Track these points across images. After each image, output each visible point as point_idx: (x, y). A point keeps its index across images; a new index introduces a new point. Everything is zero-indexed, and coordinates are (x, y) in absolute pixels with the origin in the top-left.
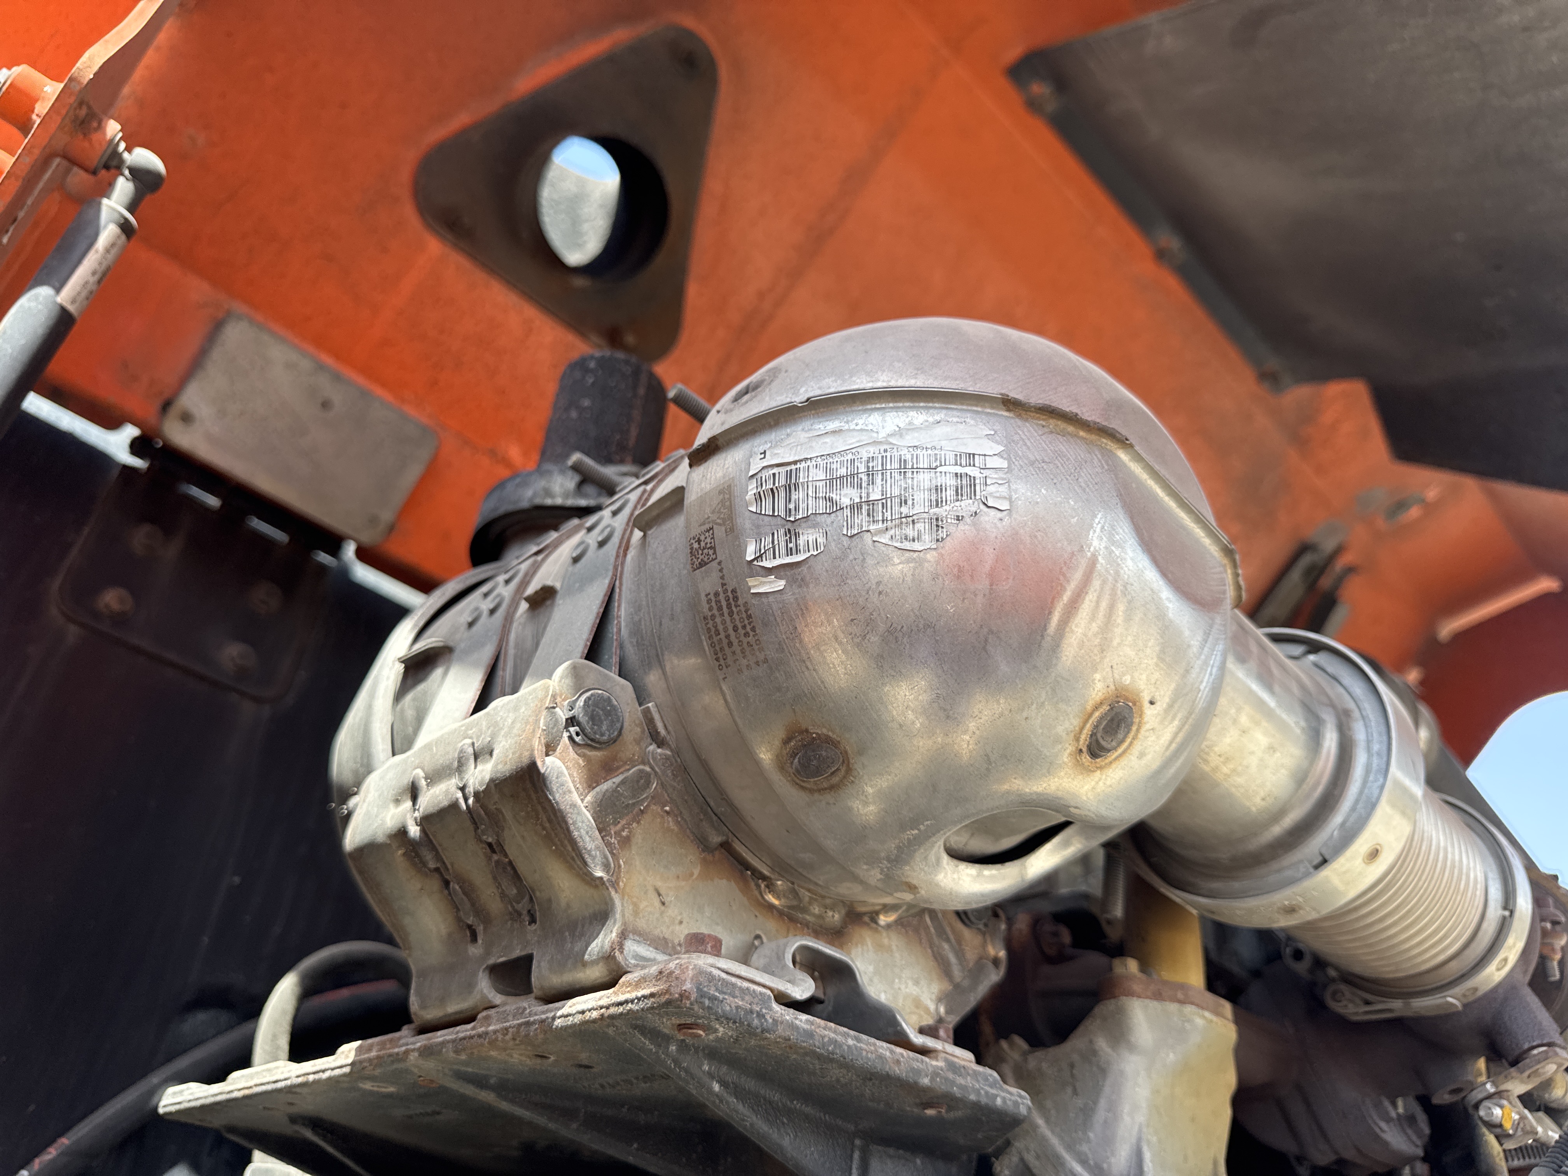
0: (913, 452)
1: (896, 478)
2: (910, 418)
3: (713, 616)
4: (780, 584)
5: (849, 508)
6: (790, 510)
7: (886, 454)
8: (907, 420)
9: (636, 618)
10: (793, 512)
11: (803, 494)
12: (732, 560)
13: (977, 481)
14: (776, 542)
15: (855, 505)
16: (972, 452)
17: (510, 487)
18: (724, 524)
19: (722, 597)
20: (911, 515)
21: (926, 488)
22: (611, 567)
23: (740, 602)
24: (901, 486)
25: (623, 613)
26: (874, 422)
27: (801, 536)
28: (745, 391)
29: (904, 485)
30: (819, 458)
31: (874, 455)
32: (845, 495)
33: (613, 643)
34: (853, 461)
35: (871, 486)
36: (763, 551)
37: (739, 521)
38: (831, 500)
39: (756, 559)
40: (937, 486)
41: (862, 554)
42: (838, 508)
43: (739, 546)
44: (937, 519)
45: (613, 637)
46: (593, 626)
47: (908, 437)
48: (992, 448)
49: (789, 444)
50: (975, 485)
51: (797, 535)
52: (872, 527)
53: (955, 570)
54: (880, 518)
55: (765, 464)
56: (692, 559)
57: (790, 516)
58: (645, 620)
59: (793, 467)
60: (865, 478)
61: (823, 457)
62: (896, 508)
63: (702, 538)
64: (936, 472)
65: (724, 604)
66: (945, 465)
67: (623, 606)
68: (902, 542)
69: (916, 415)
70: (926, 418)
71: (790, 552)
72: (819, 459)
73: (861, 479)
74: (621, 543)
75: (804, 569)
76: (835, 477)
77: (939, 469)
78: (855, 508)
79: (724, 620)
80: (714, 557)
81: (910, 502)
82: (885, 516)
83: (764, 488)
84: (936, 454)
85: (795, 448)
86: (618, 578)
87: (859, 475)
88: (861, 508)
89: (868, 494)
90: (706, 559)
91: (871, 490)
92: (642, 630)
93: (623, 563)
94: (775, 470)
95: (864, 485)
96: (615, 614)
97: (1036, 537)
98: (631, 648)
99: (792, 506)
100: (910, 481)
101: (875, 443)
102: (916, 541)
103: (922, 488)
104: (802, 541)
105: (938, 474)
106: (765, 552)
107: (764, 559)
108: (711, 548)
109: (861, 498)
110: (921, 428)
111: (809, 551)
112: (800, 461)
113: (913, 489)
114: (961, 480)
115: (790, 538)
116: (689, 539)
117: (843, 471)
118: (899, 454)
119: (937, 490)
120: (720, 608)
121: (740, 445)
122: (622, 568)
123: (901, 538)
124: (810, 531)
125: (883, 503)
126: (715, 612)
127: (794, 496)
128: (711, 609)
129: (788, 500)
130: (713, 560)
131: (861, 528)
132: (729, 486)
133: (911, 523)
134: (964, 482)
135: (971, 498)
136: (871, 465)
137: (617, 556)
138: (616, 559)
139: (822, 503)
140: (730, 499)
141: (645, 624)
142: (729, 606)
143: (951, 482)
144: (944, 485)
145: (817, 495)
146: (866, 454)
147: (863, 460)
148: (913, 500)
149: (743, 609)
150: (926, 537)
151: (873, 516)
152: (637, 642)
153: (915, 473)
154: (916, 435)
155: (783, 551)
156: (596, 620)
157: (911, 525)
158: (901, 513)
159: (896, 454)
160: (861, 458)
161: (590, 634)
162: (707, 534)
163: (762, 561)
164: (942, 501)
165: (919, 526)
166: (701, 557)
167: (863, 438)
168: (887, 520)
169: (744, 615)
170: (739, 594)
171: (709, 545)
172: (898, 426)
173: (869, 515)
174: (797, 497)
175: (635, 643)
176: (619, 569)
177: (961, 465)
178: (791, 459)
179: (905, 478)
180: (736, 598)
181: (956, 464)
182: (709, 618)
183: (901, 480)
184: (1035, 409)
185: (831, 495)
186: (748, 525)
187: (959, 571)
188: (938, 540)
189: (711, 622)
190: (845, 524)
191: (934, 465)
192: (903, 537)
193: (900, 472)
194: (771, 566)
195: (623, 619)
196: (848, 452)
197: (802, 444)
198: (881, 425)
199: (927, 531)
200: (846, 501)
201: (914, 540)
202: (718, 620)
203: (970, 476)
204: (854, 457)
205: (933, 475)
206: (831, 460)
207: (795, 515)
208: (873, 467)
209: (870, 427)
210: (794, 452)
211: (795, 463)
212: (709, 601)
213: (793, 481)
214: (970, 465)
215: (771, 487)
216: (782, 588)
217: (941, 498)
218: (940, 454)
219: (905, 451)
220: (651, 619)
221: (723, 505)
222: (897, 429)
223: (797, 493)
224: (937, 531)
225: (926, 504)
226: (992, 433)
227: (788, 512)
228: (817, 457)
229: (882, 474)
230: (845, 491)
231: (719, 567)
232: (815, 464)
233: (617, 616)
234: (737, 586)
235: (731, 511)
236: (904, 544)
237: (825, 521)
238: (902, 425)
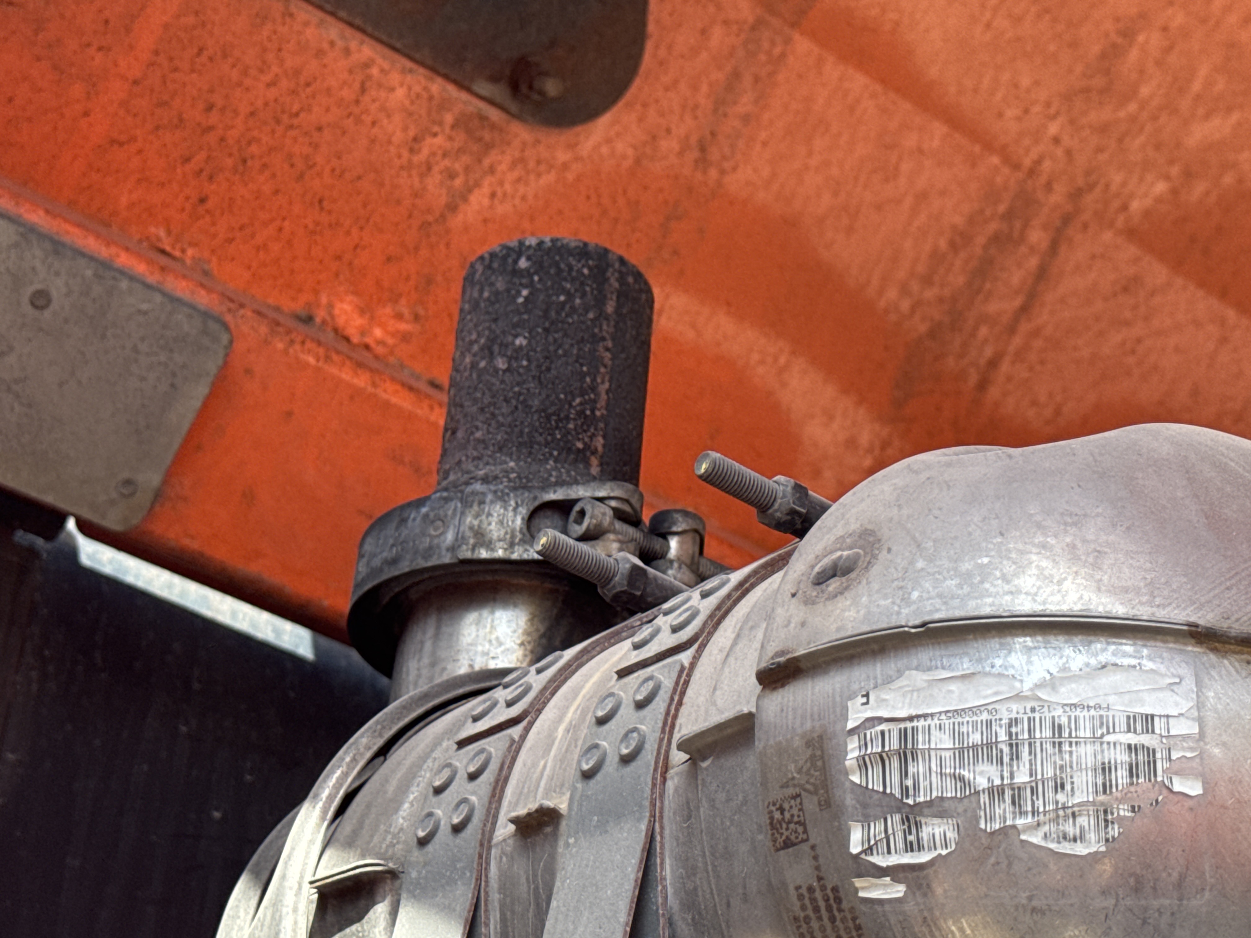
0: (1070, 713)
1: (1049, 752)
2: (1064, 659)
3: (807, 919)
4: (898, 891)
5: (986, 792)
6: (907, 788)
7: (1034, 715)
8: (1061, 663)
9: (690, 886)
10: (911, 792)
11: (924, 766)
12: (830, 846)
13: (1158, 755)
14: (890, 831)
15: (995, 789)
16: (1149, 713)
17: (415, 518)
18: (816, 793)
19: (818, 895)
20: (1070, 805)
21: (1089, 765)
22: (647, 803)
23: (845, 905)
24: (1055, 763)
25: (668, 872)
26: (1016, 664)
27: (924, 827)
28: (831, 573)
29: (1059, 762)
30: (943, 714)
31: (1018, 716)
32: (982, 773)
33: (658, 920)
34: (989, 724)
35: (1015, 762)
36: (872, 842)
37: (838, 793)
38: (962, 779)
39: (864, 851)
40: (1103, 764)
41: (1008, 857)
42: (973, 791)
43: (839, 829)
44: (1105, 812)
45: (657, 909)
46: (632, 902)
47: (1063, 690)
48: (1177, 704)
49: (901, 688)
50: (1155, 762)
51: (918, 825)
52: (1020, 822)
53: (1132, 881)
54: (1029, 808)
55: (869, 714)
56: (773, 834)
57: (907, 797)
58: (704, 891)
59: (909, 725)
60: (1006, 749)
61: (950, 715)
62: (1050, 794)
63: (786, 806)
64: (1102, 743)
65: (822, 904)
66: (1114, 732)
67: (668, 861)
68: (1059, 842)
69: (1072, 654)
70: (1086, 660)
71: (909, 847)
72: (943, 717)
73: (1002, 751)
74: (656, 763)
75: (930, 871)
76: (965, 745)
77: (1107, 738)
78: (995, 792)
79: (823, 925)
80: (805, 837)
81: (1068, 787)
82: (1036, 805)
83: (869, 751)
84: (1101, 717)
85: (909, 695)
86: (657, 819)
87: (1000, 746)
88: (1003, 793)
89: (1012, 777)
90: (793, 837)
91: (1015, 768)
92: (699, 904)
93: (662, 796)
94: (884, 727)
95: (1006, 759)
96: (658, 874)
97: (1239, 830)
98: (684, 926)
99: (909, 783)
100: (1067, 756)
101: (1018, 697)
102: (1079, 841)
103: (1084, 766)
104: (925, 833)
105: (1105, 746)
106: (876, 843)
107: (875, 852)
108: (798, 823)
109: (1002, 778)
110: (1079, 677)
111: (935, 849)
112: (918, 717)
113: (1071, 767)
114: (1136, 754)
115: (909, 827)
116: (766, 804)
117: (976, 738)
118: (1051, 715)
119: (1104, 769)
120: (817, 909)
121: (832, 674)
122: (662, 802)
123: (1058, 837)
124: (936, 821)
125: (1032, 788)
126: (810, 912)
127: (911, 769)
128: (803, 908)
129: (904, 773)
130: (803, 841)
131: (1005, 822)
132: (821, 737)
133: (1070, 815)
134: (1140, 757)
135: (1150, 780)
136: (1014, 730)
137: (654, 785)
138: (652, 790)
139: (949, 783)
140: (822, 757)
141: (703, 896)
142: (829, 909)
143: (1122, 757)
144: (1113, 762)
145: (943, 771)
146: (1006, 713)
147: (1003, 722)
148: (1072, 783)
149: (849, 916)
150: (1092, 836)
151: (1020, 806)
152: (693, 919)
153: (1074, 745)
154: (1074, 685)
155: (901, 844)
156: (634, 892)
157: (1071, 820)
158: (1057, 803)
159: (1048, 715)
160: (1001, 720)
161: (629, 915)
162: (793, 802)
163: (872, 854)
164: (1111, 786)
165: (1082, 821)
166: (786, 833)
167: (1002, 688)
168: (1038, 813)
169: (851, 924)
170: (842, 894)
171: (796, 819)
172: (1049, 672)
173: (1013, 803)
174: (915, 770)
175: (690, 921)
176: (658, 804)
177: (1135, 732)
178: (903, 714)
179: (1060, 751)
180: (838, 900)
181: (1129, 731)
182: (802, 919)
183: (1055, 754)
184: (1236, 641)
185: (962, 772)
186: (849, 800)
187: (1137, 882)
188: (1107, 840)
189: (804, 926)
190: (982, 813)
191: (1099, 733)
192: (1061, 835)
193: (1054, 743)
194: (884, 865)
195: (668, 882)
196: (982, 709)
197: (918, 690)
198: (1025, 668)
199: (1092, 827)
200: (982, 783)
201: (1075, 840)
202: (815, 924)
203: (1148, 749)
204: (990, 717)
205: (1097, 747)
206: (960, 719)
207: (915, 796)
208: (1017, 734)
209: (1011, 672)
210: (907, 701)
211: (911, 719)
212: (801, 897)
213: (909, 746)
214: (1147, 732)
215: (880, 750)
216: (901, 895)
217: (1110, 781)
218: (1107, 716)
219: (1059, 712)
220: (712, 890)
221: (813, 765)
222: (1048, 677)
223: (916, 764)
224: (1106, 827)
225: (1090, 790)
226: (1177, 680)
227: (905, 791)
228: (940, 713)
229: (1030, 744)
230: (980, 767)
231: (813, 854)
232: (938, 722)
233: (661, 879)
234: (839, 884)
235: (825, 775)
236: (1062, 845)
237: (956, 808)
238: (1054, 671)
